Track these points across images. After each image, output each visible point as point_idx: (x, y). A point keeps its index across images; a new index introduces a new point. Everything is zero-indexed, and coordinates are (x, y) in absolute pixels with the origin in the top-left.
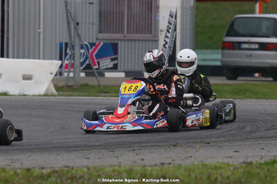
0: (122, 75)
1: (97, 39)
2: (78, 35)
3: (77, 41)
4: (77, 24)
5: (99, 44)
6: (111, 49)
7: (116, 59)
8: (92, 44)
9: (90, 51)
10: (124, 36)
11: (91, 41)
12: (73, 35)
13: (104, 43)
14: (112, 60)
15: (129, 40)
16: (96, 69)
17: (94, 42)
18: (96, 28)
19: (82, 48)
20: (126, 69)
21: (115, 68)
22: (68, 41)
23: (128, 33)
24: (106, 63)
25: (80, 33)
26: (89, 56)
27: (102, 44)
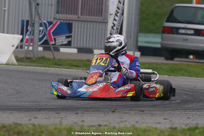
0: (75, 51)
1: (54, 19)
2: (38, 14)
3: (37, 19)
4: (38, 4)
5: (56, 23)
6: (67, 28)
7: (71, 36)
8: (50, 23)
9: (48, 29)
10: (79, 18)
11: (49, 20)
12: (33, 13)
13: (61, 23)
14: (67, 37)
15: (82, 21)
16: (52, 45)
17: (52, 21)
18: (54, 9)
19: (41, 25)
20: (78, 46)
21: (69, 44)
22: (29, 19)
23: (81, 15)
24: (62, 39)
25: (40, 12)
26: (47, 33)
27: (58, 23)
